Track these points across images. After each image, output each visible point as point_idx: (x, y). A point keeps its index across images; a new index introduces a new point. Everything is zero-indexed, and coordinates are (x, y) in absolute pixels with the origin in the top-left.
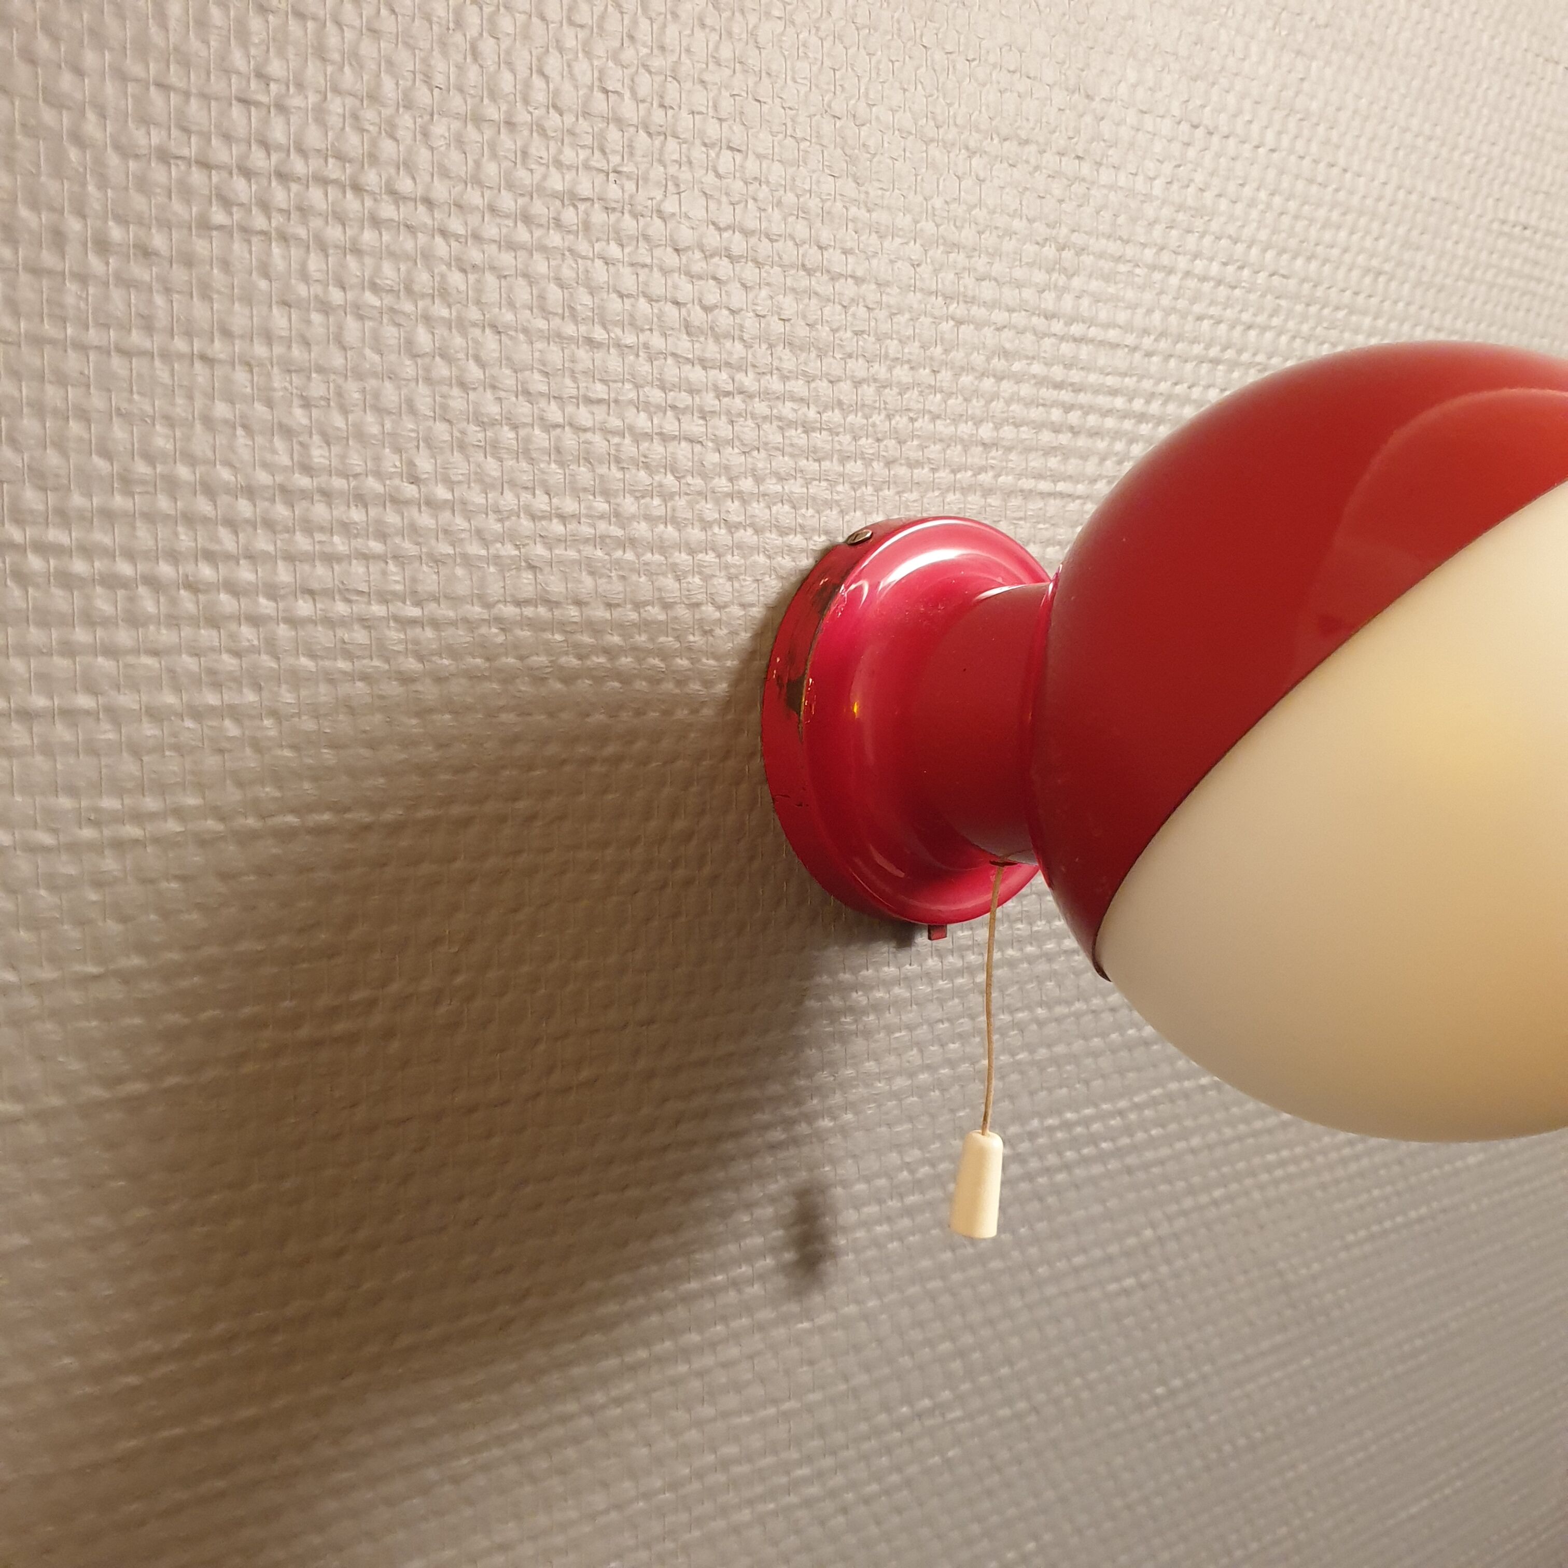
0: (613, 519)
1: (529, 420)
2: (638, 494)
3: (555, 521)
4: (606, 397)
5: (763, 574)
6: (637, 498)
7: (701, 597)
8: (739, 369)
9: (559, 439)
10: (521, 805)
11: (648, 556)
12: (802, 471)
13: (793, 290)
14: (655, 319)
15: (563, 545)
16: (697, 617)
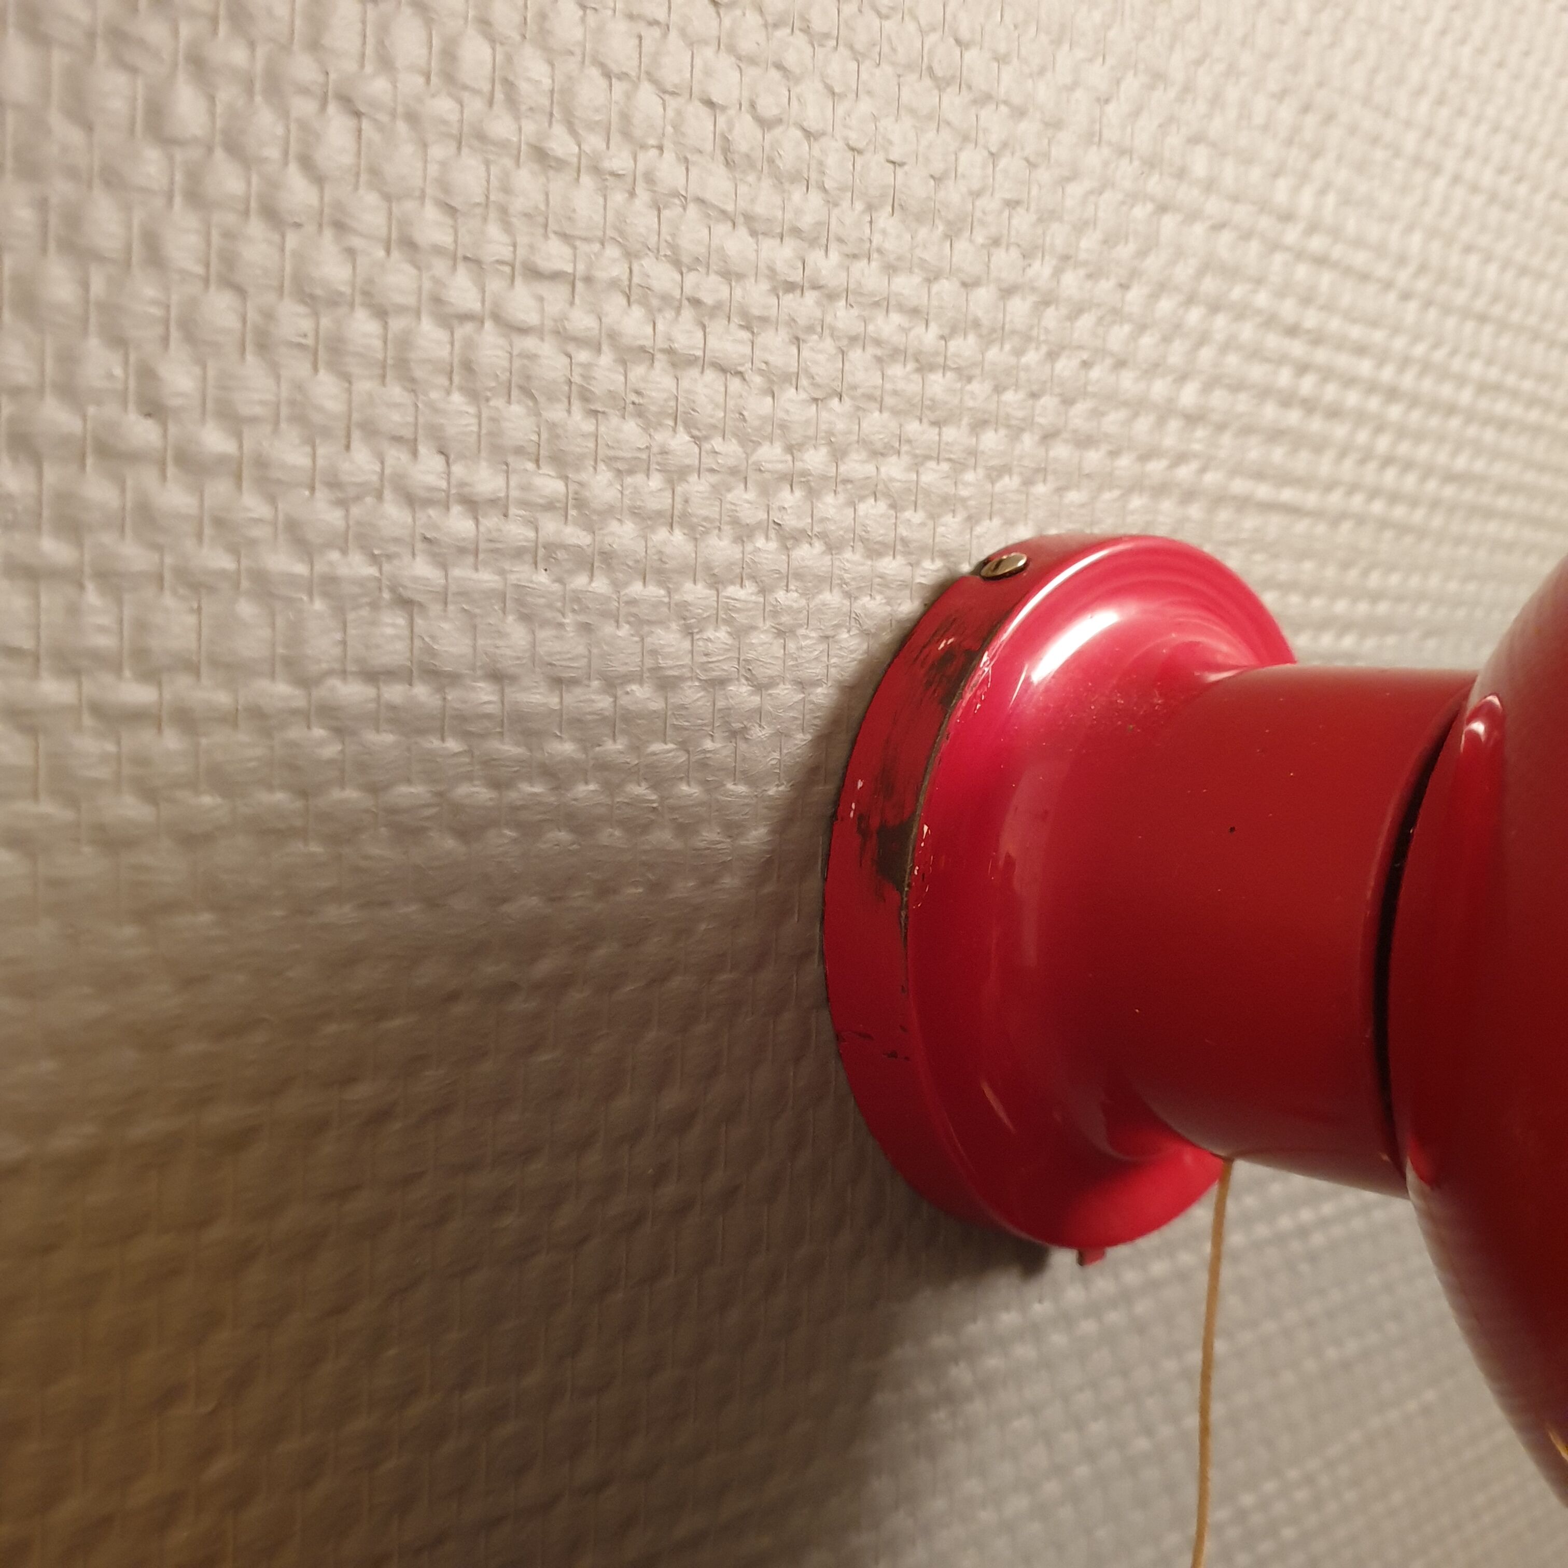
0: (573, 512)
1: (411, 301)
2: (620, 465)
3: (456, 509)
4: (569, 269)
5: (837, 626)
6: (619, 473)
7: (729, 667)
8: (813, 242)
9: (469, 344)
10: (362, 1091)
11: (636, 589)
12: (909, 441)
13: (912, 112)
14: (669, 129)
15: (470, 560)
16: (721, 704)
